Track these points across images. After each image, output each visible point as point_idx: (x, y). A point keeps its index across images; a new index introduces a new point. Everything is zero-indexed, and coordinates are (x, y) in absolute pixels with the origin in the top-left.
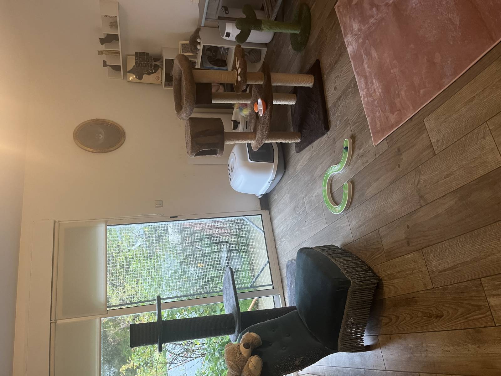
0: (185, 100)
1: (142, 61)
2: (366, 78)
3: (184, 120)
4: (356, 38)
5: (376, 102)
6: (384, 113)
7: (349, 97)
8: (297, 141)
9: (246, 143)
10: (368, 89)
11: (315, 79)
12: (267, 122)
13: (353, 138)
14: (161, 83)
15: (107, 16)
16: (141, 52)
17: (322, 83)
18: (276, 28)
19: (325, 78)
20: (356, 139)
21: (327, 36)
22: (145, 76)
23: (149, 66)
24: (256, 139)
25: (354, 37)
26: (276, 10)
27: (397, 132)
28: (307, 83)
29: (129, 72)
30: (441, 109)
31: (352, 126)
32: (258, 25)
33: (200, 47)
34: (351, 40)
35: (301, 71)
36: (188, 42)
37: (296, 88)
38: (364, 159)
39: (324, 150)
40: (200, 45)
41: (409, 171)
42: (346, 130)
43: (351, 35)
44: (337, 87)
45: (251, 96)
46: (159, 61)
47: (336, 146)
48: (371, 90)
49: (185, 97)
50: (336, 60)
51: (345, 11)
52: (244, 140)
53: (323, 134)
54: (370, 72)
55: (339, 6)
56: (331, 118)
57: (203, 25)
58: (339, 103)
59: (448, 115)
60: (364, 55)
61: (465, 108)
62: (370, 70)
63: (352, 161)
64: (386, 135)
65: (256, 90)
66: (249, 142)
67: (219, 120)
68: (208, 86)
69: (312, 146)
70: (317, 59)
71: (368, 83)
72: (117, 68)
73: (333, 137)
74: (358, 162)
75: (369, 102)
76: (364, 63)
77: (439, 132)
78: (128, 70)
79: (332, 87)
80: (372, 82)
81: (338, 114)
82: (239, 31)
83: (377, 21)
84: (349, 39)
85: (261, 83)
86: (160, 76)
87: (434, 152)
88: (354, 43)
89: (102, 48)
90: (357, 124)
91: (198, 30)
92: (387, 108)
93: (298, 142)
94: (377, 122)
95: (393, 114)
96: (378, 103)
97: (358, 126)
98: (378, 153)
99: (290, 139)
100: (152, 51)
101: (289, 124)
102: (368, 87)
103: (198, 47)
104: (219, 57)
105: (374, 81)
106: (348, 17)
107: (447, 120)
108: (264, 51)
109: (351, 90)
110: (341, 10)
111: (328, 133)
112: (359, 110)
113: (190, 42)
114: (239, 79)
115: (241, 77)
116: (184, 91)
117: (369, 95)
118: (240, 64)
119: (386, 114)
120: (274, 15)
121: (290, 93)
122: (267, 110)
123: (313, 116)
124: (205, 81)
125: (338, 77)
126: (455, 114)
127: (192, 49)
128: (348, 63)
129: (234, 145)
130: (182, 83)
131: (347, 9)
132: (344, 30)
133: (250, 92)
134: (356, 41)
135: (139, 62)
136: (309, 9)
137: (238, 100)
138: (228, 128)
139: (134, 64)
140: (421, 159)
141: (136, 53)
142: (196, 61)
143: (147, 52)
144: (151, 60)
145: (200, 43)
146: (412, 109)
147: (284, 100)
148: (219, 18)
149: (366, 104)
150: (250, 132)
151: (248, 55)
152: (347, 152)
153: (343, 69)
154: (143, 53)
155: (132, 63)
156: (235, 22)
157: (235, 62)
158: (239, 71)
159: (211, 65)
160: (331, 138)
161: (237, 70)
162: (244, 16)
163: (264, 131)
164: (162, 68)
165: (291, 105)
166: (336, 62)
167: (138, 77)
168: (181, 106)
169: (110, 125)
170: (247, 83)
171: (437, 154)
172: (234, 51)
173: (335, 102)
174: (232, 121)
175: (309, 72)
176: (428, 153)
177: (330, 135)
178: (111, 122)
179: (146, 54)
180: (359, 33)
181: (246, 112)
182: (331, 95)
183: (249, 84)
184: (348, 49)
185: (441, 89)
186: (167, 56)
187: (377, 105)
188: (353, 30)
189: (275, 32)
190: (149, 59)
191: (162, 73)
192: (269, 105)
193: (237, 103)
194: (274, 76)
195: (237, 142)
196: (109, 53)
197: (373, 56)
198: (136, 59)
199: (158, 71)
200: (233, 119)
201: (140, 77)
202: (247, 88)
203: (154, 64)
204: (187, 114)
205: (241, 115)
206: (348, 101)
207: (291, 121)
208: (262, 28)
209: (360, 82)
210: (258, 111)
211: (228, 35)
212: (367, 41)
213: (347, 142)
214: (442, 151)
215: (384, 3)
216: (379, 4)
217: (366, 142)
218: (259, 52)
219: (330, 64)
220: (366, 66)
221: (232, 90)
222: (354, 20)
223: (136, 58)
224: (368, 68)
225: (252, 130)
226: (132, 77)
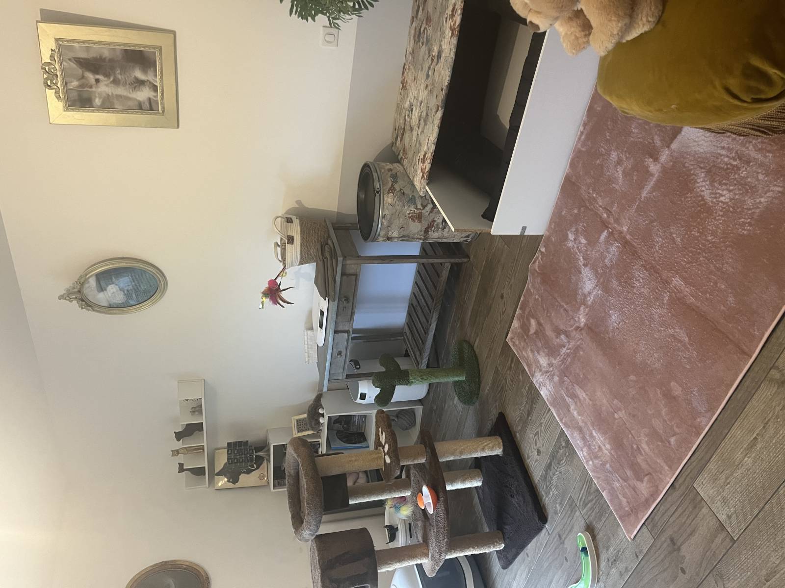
0: (306, 508)
1: (238, 454)
2: (580, 429)
3: (307, 541)
4: (548, 377)
5: (608, 466)
6: (626, 482)
7: (563, 463)
8: (499, 548)
9: (413, 565)
10: (589, 447)
11: (503, 442)
12: (443, 522)
13: (590, 529)
14: (267, 484)
15: (187, 400)
16: (236, 442)
17: (517, 447)
18: (431, 377)
19: (519, 439)
20: (596, 532)
21: (506, 378)
22: (243, 477)
23: (248, 460)
24: (430, 554)
25: (544, 375)
26: (426, 354)
27: (658, 510)
28: (494, 449)
29: (219, 474)
30: (713, 464)
31: (583, 510)
32: (404, 378)
33: (324, 421)
34: (541, 380)
35: (480, 434)
36: (305, 416)
37: (477, 459)
38: (621, 566)
39: (548, 558)
40: (324, 417)
41: (704, 578)
42: (575, 518)
43: (541, 373)
44: (540, 449)
45: (411, 482)
46: (263, 451)
47: (566, 548)
48: (593, 448)
49: (307, 504)
50: (528, 410)
51: (522, 343)
52: (409, 559)
53: (539, 530)
54: (583, 421)
55: (512, 339)
56: (545, 499)
57: (325, 390)
58: (551, 474)
59: (727, 472)
60: (567, 399)
61: (749, 457)
62: (583, 418)
63: (601, 573)
64: (642, 518)
65: (417, 473)
66: (419, 562)
67: (364, 531)
68: (341, 478)
69: (527, 553)
70: (499, 411)
71: (585, 437)
72: (198, 472)
73: (556, 532)
74: (611, 573)
75: (597, 466)
76: (571, 410)
77: (725, 501)
78: (217, 471)
79: (533, 450)
80: (591, 435)
81: (554, 492)
82: (378, 390)
83: (572, 351)
84: (539, 379)
85: (423, 461)
86: (266, 473)
87: (730, 537)
88: (548, 383)
89: (179, 445)
90: (590, 504)
91: (319, 398)
92: (629, 473)
93: (501, 548)
94: (621, 497)
95: (642, 481)
96: (610, 466)
97: (592, 509)
98: (641, 551)
99: (486, 545)
100: (252, 437)
101: (479, 518)
102: (588, 444)
103: (321, 420)
104: (353, 429)
105: (595, 434)
106: (529, 350)
107: (730, 479)
108: (419, 410)
109: (563, 451)
110: (517, 343)
111: (546, 526)
112: (585, 481)
113: (308, 415)
114: (388, 460)
115: (390, 458)
116: (305, 495)
117: (594, 456)
118: (386, 437)
119: (630, 482)
120: (425, 361)
121: (470, 468)
122: (439, 502)
123: (514, 501)
124: (336, 471)
125: (537, 434)
126: (739, 469)
127: (313, 424)
128: (546, 412)
129: (393, 572)
130: (301, 481)
131: (525, 340)
132: (528, 368)
133: (408, 476)
134: (550, 380)
135: (233, 457)
136: (472, 347)
137: (390, 492)
138: (380, 542)
139: (226, 461)
140: (715, 552)
141: (229, 444)
142: (319, 441)
143: (245, 440)
144: (251, 451)
145: (323, 415)
146: (668, 470)
147: (464, 480)
148: (348, 376)
149: (593, 471)
150: (416, 545)
151: (396, 420)
152: (588, 556)
153: (542, 421)
154: (239, 442)
155: (222, 460)
156: (371, 378)
157: (379, 435)
158: (386, 448)
159: (342, 443)
160: (554, 535)
161: (383, 448)
162: (383, 369)
163: (441, 539)
164: (269, 461)
165: (475, 487)
166: (529, 413)
167: (231, 480)
168: (301, 518)
169: (185, 569)
170: (401, 465)
171: (737, 540)
172: (374, 420)
173: (544, 473)
174: (386, 527)
175: (492, 434)
176: (722, 540)
177: (551, 530)
178: (187, 564)
179: (244, 442)
180: (551, 369)
181: (406, 512)
182: (535, 463)
183: (404, 466)
184: (542, 393)
185: (700, 434)
186: (274, 441)
187: (611, 469)
188: (540, 366)
189: (430, 384)
190: (248, 450)
191: (268, 469)
192: (441, 494)
193: (390, 497)
194: (439, 447)
195: (398, 566)
196: (189, 450)
197: (581, 397)
198: (228, 454)
199: (263, 465)
200: (387, 524)
201: (234, 479)
202: (401, 473)
203: (256, 456)
204: (311, 530)
205: (399, 519)
206: (563, 469)
207: (481, 513)
208: (410, 381)
209: (572, 437)
210: (425, 507)
211: (363, 397)
212: (566, 379)
213: (583, 539)
214: (743, 532)
215: (574, 327)
216: (566, 330)
217: (613, 535)
218: (412, 413)
219: (521, 417)
220: (575, 413)
221: (380, 479)
222: (538, 353)
223: (228, 451)
224: (579, 415)
225: (421, 540)
226: (222, 482)
